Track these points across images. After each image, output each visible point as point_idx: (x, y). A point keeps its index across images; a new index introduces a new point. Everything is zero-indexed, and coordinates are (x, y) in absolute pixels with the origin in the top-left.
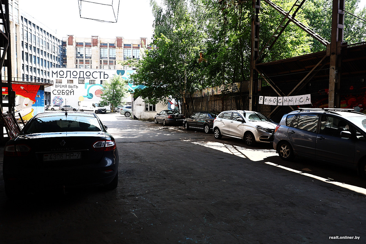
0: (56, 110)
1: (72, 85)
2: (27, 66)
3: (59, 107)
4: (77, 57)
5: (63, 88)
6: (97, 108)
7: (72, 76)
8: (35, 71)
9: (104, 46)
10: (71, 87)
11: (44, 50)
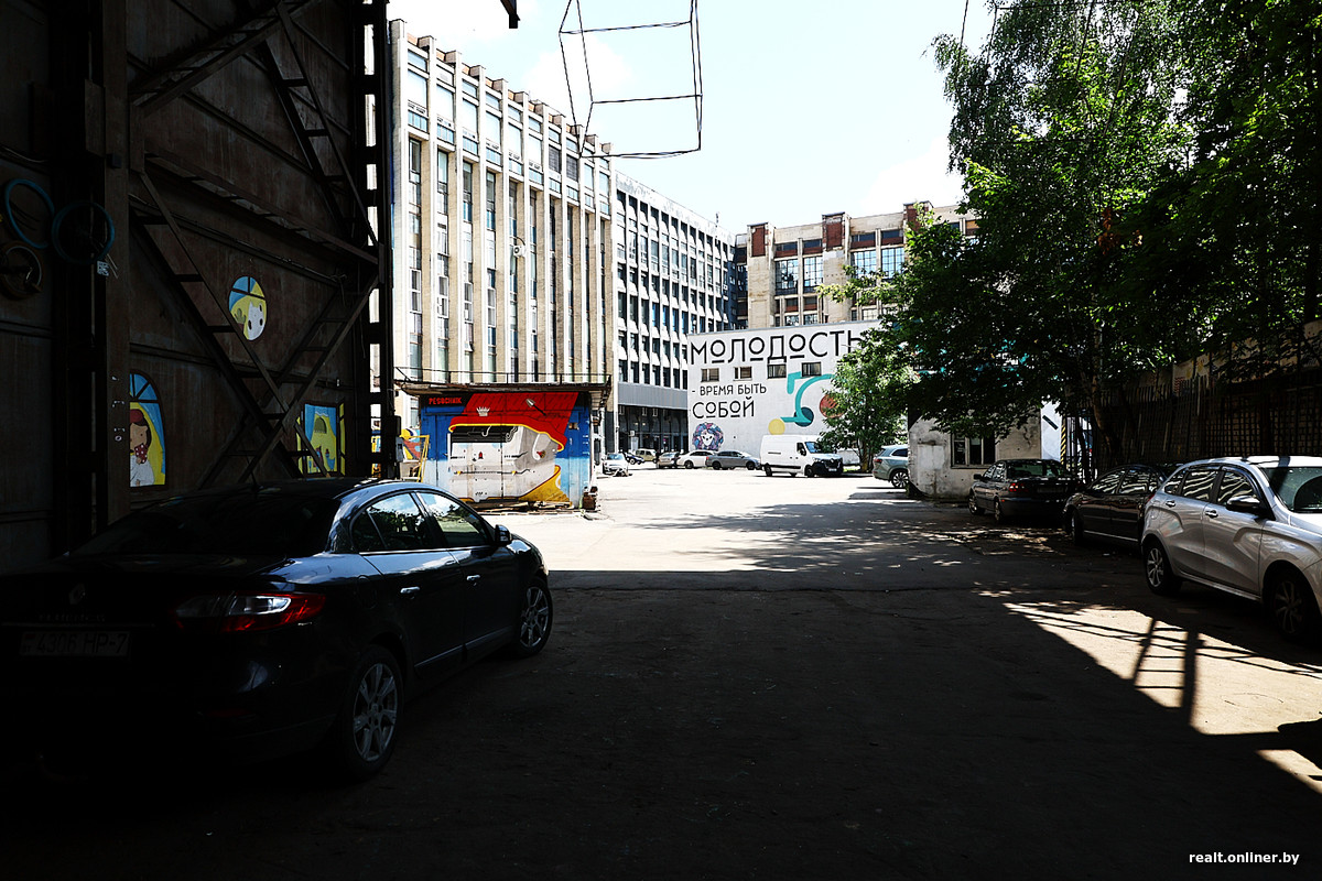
0: (696, 468)
1: (747, 383)
2: (636, 337)
3: (705, 458)
4: (779, 291)
5: (722, 397)
6: (810, 459)
7: (749, 355)
8: (657, 351)
9: (865, 243)
10: (746, 390)
11: (683, 283)
